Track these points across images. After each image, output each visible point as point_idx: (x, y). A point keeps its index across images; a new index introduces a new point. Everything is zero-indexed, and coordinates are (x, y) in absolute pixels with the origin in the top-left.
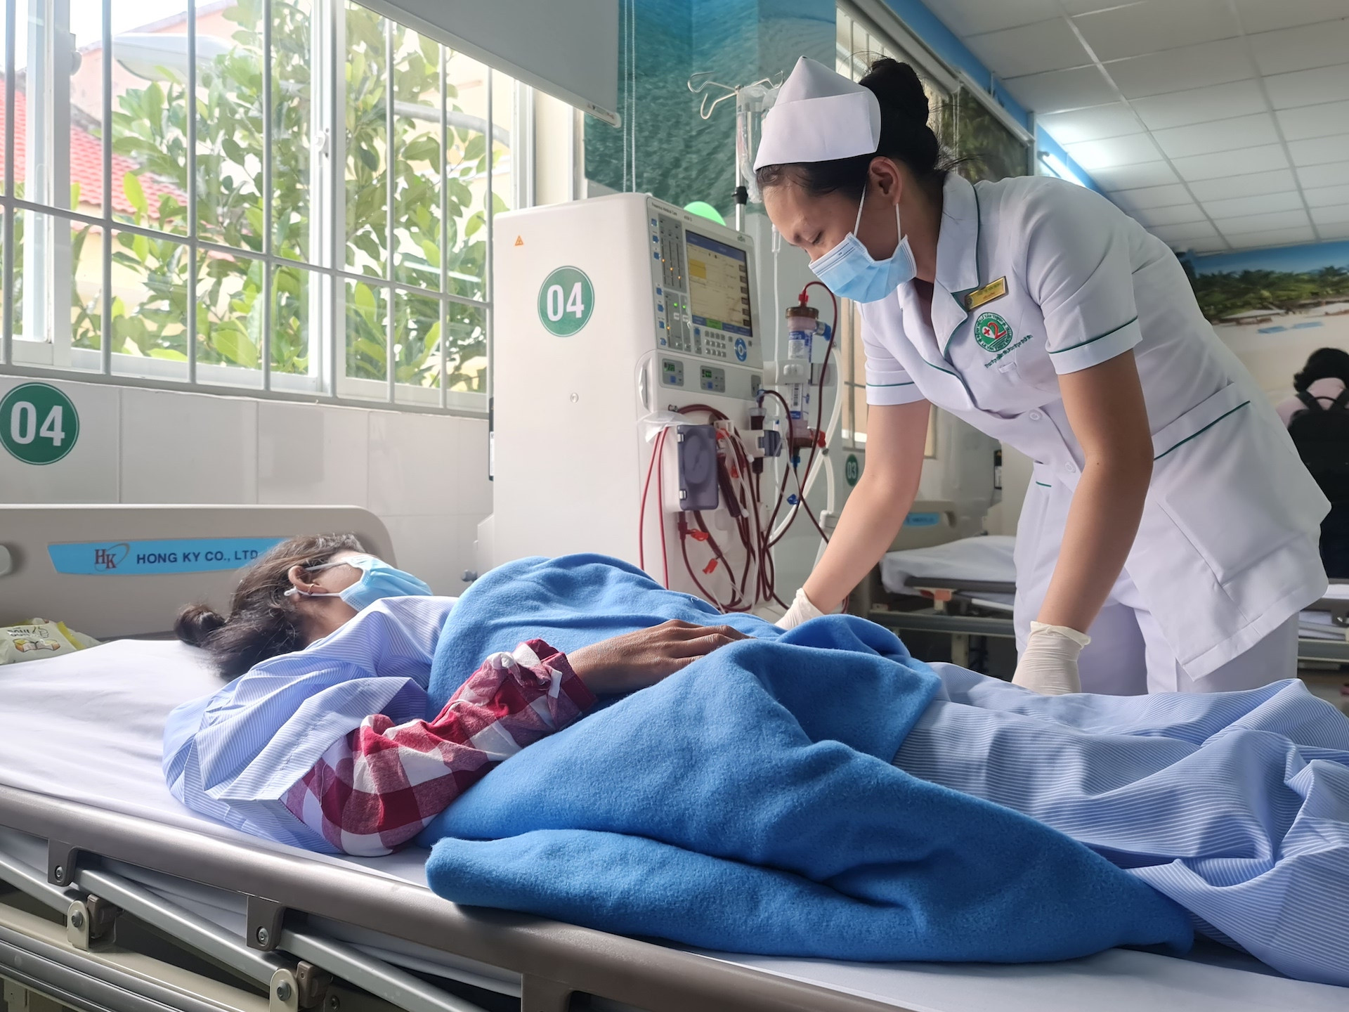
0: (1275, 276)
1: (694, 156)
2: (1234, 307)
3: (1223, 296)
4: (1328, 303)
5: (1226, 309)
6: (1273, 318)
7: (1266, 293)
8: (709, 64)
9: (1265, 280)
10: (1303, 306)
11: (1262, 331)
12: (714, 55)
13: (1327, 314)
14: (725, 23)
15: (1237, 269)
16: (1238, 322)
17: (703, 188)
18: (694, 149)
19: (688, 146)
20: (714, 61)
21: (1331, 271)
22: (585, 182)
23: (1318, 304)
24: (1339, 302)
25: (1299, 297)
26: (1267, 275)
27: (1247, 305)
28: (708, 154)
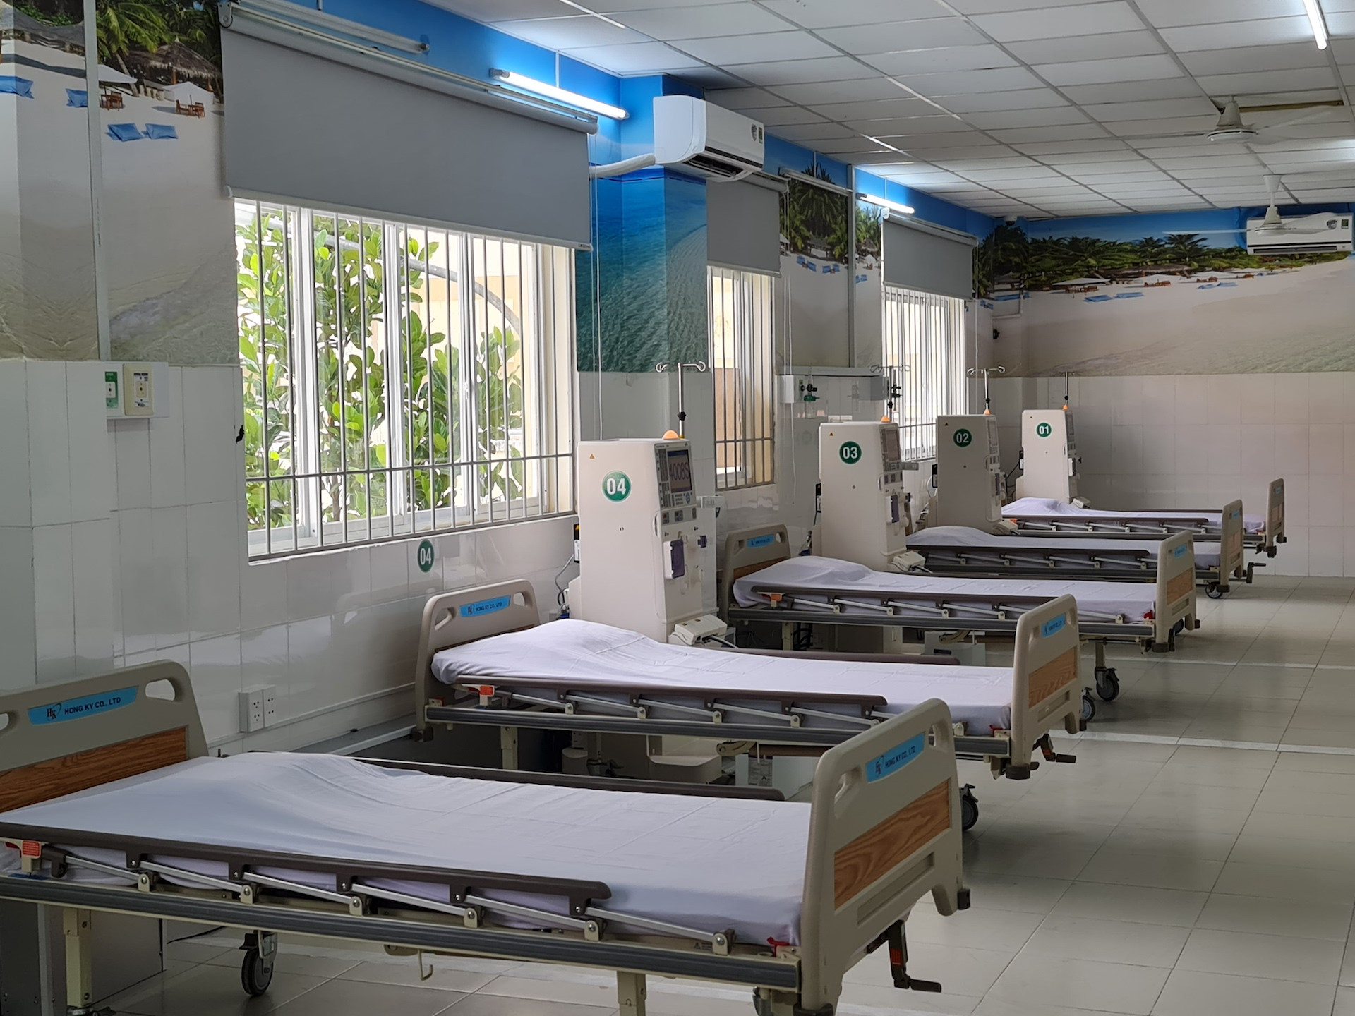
0: (1100, 244)
1: (626, 332)
2: (1064, 274)
3: (1054, 262)
4: (1147, 274)
5: (1056, 276)
6: (1099, 287)
7: (1093, 262)
8: (634, 276)
9: (1090, 248)
10: (1126, 276)
11: (1088, 299)
12: (637, 271)
13: (1146, 285)
14: (644, 252)
15: (1066, 235)
16: (1067, 289)
17: (631, 352)
18: (625, 327)
19: (622, 327)
20: (638, 275)
21: (1150, 242)
22: (577, 374)
23: (1139, 275)
24: (1157, 273)
25: (1122, 267)
26: (1094, 242)
27: (1075, 273)
28: (635, 332)
